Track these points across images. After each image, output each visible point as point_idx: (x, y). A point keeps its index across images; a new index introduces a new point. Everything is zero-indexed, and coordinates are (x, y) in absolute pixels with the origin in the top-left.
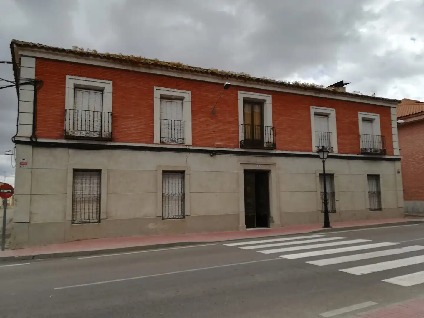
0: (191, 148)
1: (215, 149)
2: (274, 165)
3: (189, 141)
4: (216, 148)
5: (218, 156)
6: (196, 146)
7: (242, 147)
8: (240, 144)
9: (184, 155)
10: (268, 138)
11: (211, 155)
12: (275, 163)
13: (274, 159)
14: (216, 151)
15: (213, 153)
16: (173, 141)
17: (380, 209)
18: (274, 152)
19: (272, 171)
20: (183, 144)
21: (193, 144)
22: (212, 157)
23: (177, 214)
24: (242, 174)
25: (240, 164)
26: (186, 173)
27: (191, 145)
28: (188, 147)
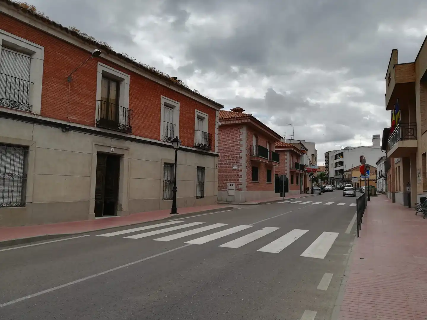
0: (40, 118)
1: (68, 124)
2: (128, 149)
3: (37, 109)
4: (70, 122)
5: (72, 133)
6: (47, 117)
7: (98, 126)
8: (96, 123)
9: (30, 125)
10: (123, 120)
11: (64, 130)
12: (129, 148)
13: (127, 144)
14: (69, 126)
15: (66, 128)
16: (15, 105)
17: (203, 197)
18: (129, 136)
19: (125, 156)
20: (29, 111)
21: (42, 114)
22: (64, 133)
23: (15, 201)
24: (95, 157)
25: (95, 144)
26: (31, 149)
27: (40, 114)
28: (36, 117)
